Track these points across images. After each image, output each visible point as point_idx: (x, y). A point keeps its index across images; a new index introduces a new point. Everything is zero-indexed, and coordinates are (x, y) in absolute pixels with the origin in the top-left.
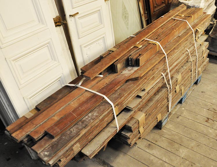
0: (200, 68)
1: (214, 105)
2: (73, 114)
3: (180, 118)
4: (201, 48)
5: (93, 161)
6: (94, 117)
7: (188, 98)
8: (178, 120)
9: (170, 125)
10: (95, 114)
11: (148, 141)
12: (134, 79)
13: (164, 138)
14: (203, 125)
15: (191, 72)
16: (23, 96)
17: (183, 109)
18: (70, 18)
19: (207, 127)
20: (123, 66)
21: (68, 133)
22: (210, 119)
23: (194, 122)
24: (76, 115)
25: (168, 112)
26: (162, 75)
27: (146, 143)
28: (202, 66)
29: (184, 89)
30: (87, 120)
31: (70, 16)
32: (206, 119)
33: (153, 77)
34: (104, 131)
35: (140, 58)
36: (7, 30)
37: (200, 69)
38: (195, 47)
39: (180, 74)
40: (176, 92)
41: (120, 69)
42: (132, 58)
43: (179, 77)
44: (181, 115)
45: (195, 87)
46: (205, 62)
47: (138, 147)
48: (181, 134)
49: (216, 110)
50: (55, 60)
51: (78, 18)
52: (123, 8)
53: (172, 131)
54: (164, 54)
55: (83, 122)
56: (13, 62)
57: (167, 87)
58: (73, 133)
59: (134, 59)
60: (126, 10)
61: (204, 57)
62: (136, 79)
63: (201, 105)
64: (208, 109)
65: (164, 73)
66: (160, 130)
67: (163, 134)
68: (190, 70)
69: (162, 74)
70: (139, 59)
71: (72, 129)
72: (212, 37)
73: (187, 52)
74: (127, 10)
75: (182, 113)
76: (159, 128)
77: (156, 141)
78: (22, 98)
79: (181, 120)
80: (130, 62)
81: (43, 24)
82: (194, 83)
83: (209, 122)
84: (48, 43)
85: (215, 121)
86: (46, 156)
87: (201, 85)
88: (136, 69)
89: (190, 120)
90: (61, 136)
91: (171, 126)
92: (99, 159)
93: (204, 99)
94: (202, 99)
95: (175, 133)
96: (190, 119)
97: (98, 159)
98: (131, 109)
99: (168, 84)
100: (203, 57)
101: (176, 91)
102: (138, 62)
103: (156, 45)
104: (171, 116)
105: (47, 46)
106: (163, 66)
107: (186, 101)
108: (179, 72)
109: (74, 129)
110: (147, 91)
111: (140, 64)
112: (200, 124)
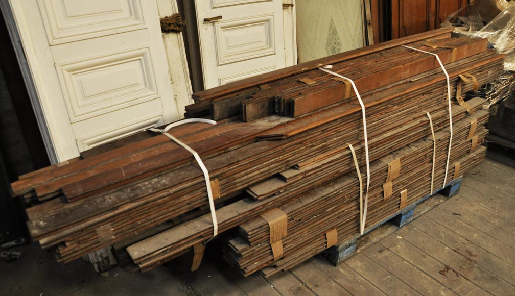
0: (459, 163)
1: (472, 243)
2: (122, 171)
3: (386, 253)
4: (468, 120)
5: (180, 290)
6: (159, 185)
7: (418, 219)
8: (379, 257)
9: (358, 261)
10: (164, 181)
11: (300, 280)
12: (274, 138)
13: (334, 284)
14: (430, 278)
15: (430, 164)
16: (77, 138)
17: (400, 237)
18: (204, 24)
19: (438, 283)
20: (261, 112)
21: (98, 201)
22: (451, 270)
23: (411, 266)
24: (125, 173)
25: (358, 234)
26: (349, 148)
27: (293, 285)
28: (464, 159)
29: (409, 196)
30: (143, 188)
31: (206, 20)
32: (442, 268)
33: (324, 146)
34: (186, 225)
35: (295, 100)
36: (68, 17)
37: (457, 164)
38: (448, 113)
39: (398, 159)
40: (383, 196)
41: (254, 116)
42: (281, 98)
43: (394, 164)
44: (390, 249)
45: (442, 201)
46: (476, 153)
47: (274, 287)
48: (374, 285)
49: (472, 256)
50: (151, 88)
51: (222, 28)
52: (331, 32)
53: (356, 274)
54: (360, 105)
55: (133, 190)
56: (67, 74)
57: (358, 178)
58: (106, 203)
59: (284, 100)
60: (336, 37)
61: (471, 141)
62: (278, 138)
63: (441, 238)
64: (454, 249)
65: (353, 146)
66: (333, 268)
67: (335, 277)
68: (428, 159)
69: (351, 146)
70: (293, 101)
71: (109, 196)
72: (506, 108)
73: (424, 119)
74: (338, 37)
75: (394, 245)
76: (332, 263)
77: (316, 286)
78: (74, 139)
79: (386, 258)
80: (277, 106)
81: (137, 18)
82: (438, 190)
83: (448, 275)
84: (142, 55)
85: (463, 276)
86: (38, 227)
87: (457, 200)
88: (285, 120)
89: (405, 262)
90: (83, 204)
91: (360, 264)
92: (193, 289)
93: (453, 228)
94: (449, 227)
95: (363, 279)
96: (407, 261)
97: (191, 290)
98: (255, 197)
99: (361, 172)
100: (469, 139)
101: (383, 193)
102: (291, 108)
103: (344, 83)
104: (366, 245)
105: (139, 59)
106: (353, 130)
107: (412, 223)
108: (398, 155)
109: (112, 197)
110: (302, 170)
111: (296, 113)
112: (423, 274)
